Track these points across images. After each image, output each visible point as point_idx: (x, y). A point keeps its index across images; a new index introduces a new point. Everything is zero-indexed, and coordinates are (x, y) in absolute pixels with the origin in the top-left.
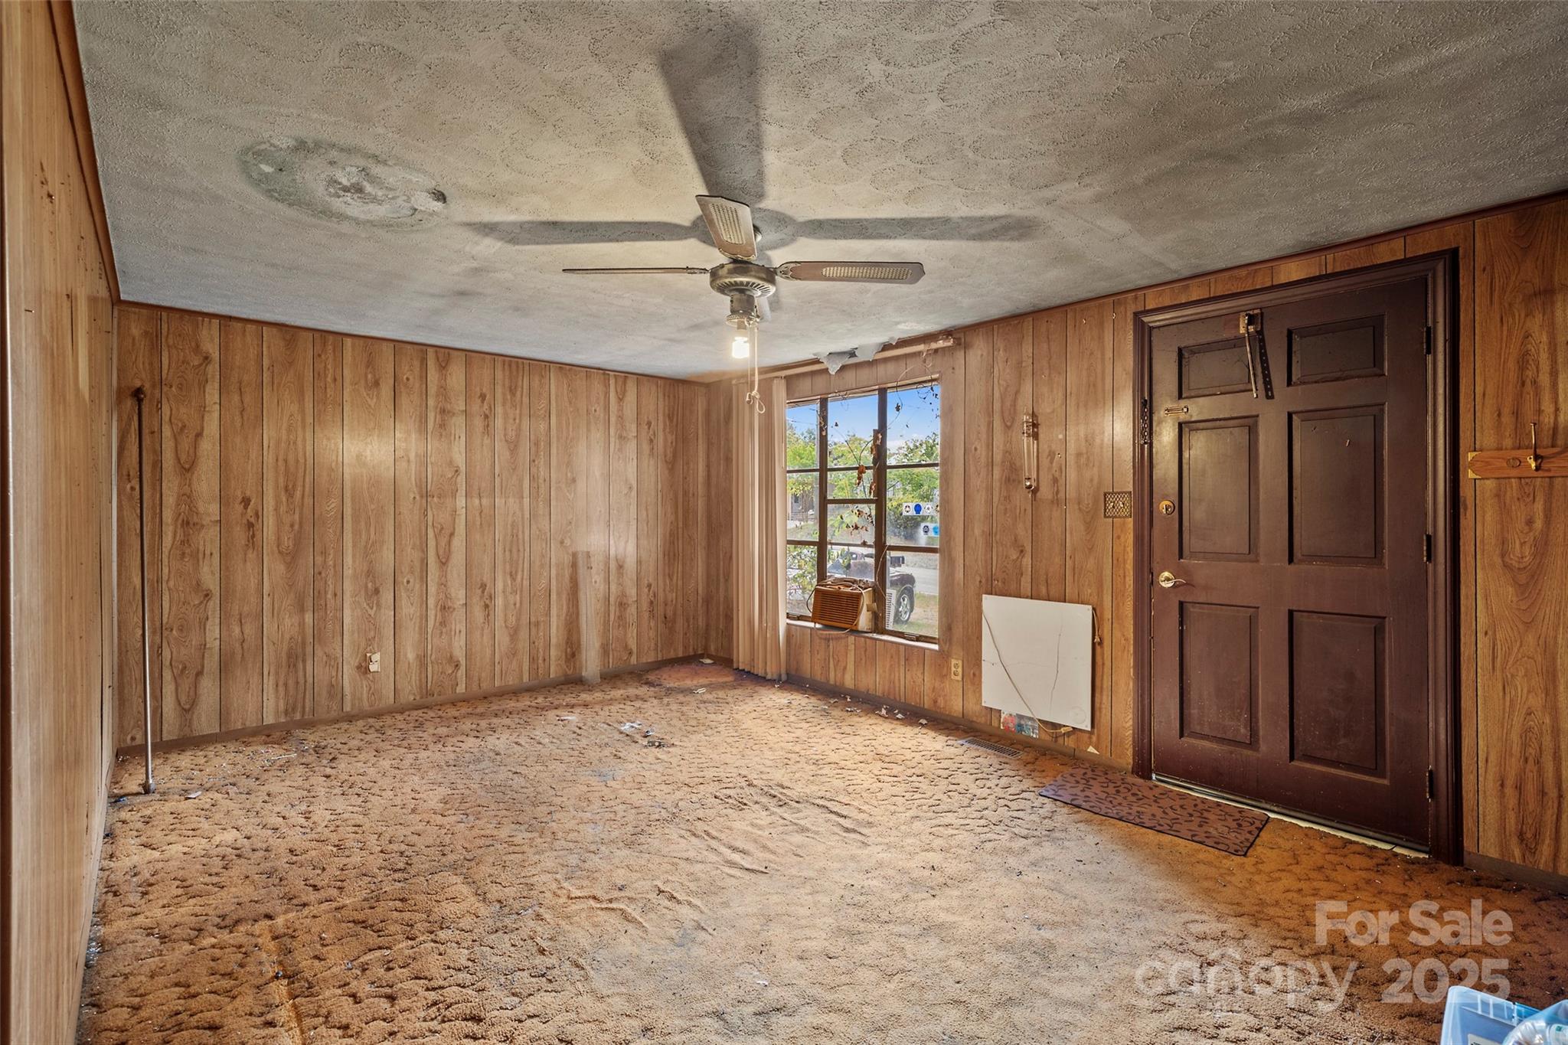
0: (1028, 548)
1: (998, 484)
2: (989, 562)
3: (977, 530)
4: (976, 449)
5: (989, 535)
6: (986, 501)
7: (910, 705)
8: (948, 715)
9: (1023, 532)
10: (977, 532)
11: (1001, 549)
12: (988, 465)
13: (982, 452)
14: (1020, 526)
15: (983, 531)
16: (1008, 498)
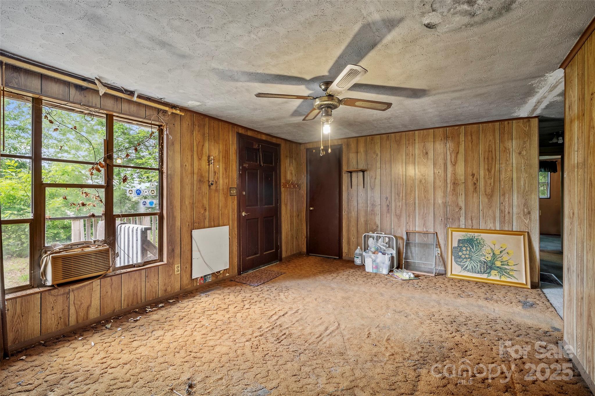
0: (207, 208)
1: (196, 182)
2: (192, 216)
3: (187, 202)
4: (186, 166)
5: (192, 204)
6: (191, 189)
7: (150, 301)
8: (173, 293)
9: (205, 202)
10: (187, 203)
11: (197, 210)
12: (191, 173)
13: (189, 167)
14: (205, 199)
15: (190, 202)
16: (200, 188)
